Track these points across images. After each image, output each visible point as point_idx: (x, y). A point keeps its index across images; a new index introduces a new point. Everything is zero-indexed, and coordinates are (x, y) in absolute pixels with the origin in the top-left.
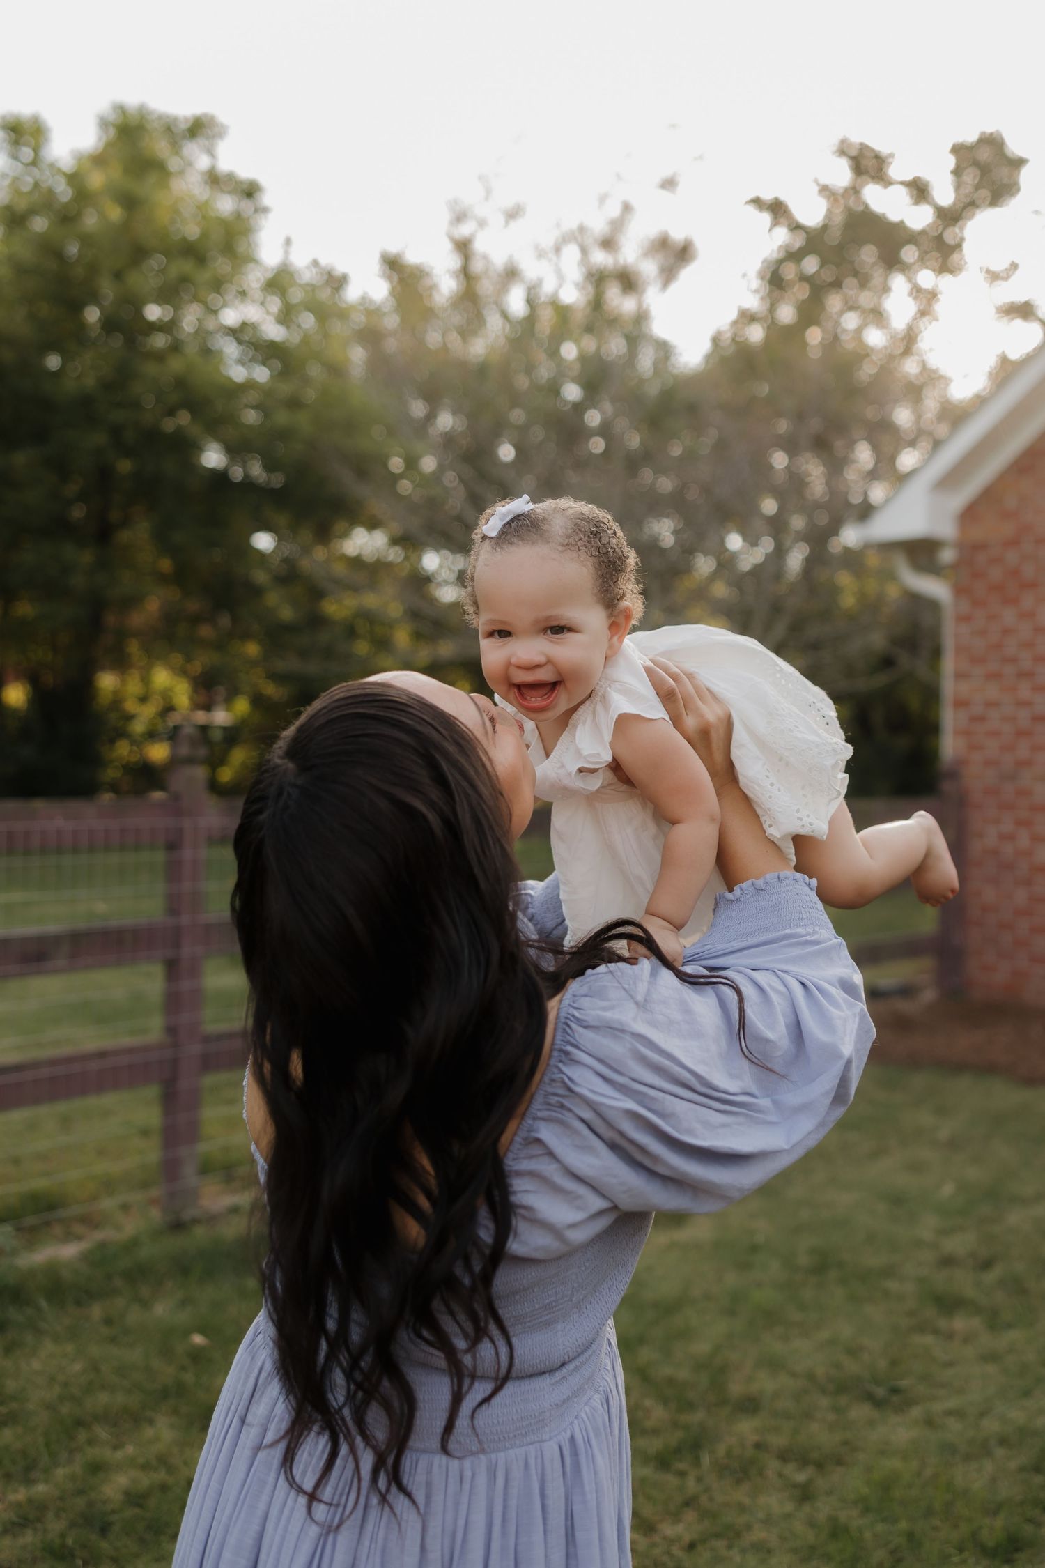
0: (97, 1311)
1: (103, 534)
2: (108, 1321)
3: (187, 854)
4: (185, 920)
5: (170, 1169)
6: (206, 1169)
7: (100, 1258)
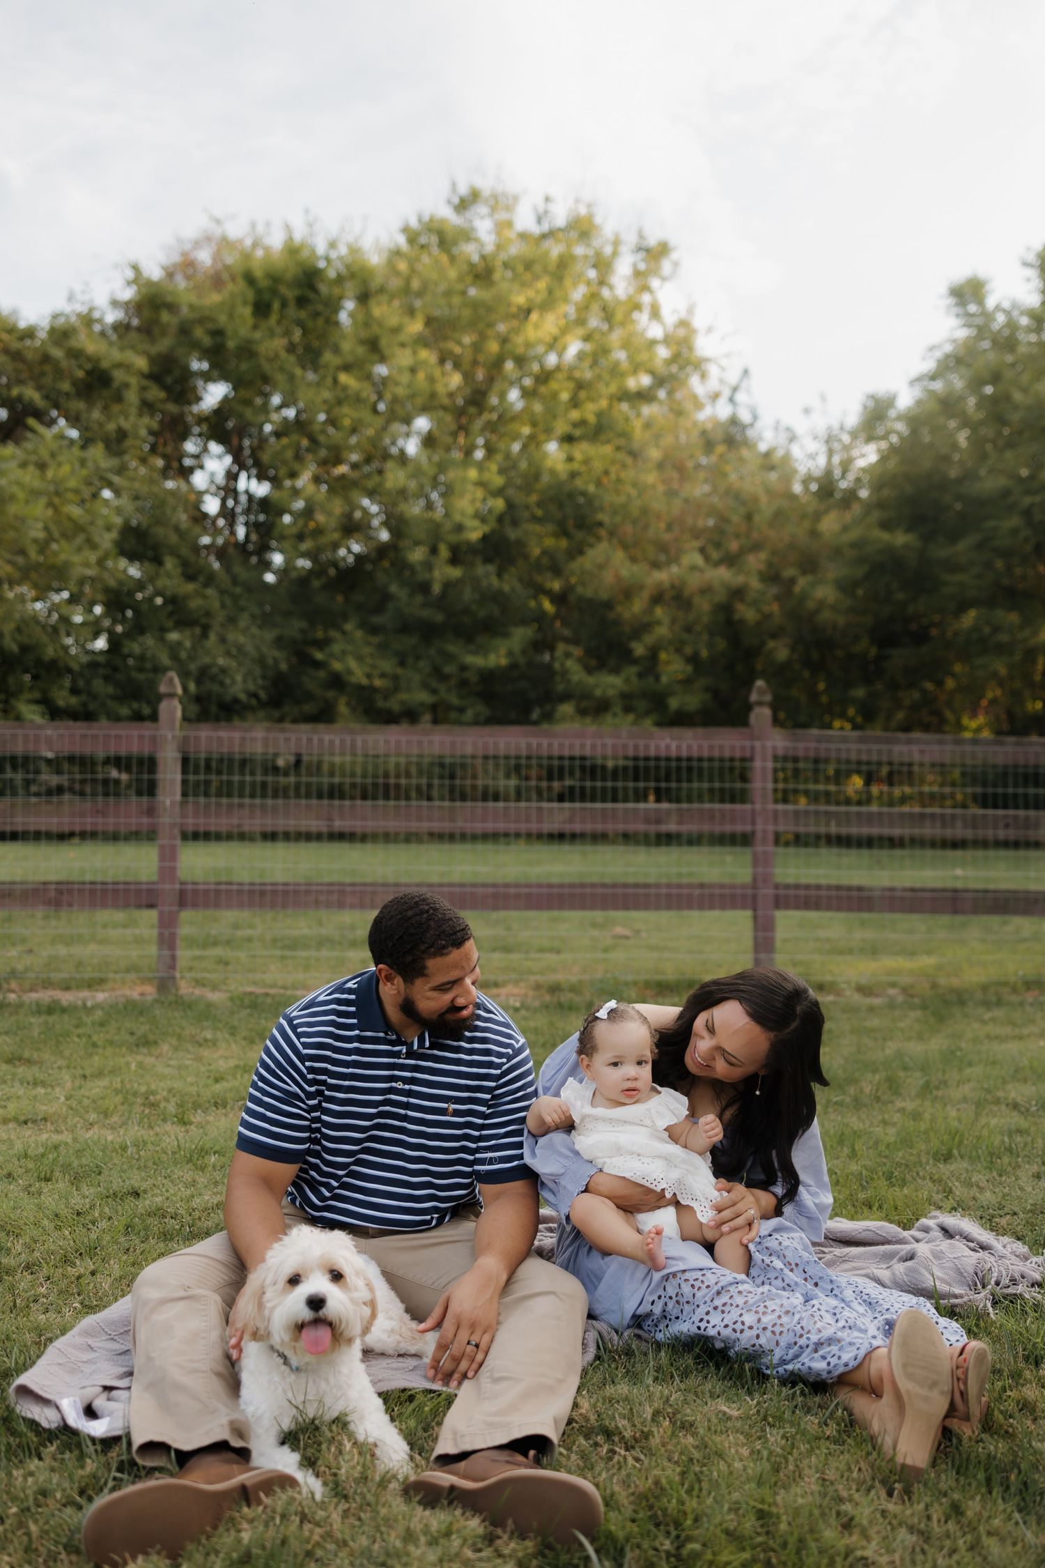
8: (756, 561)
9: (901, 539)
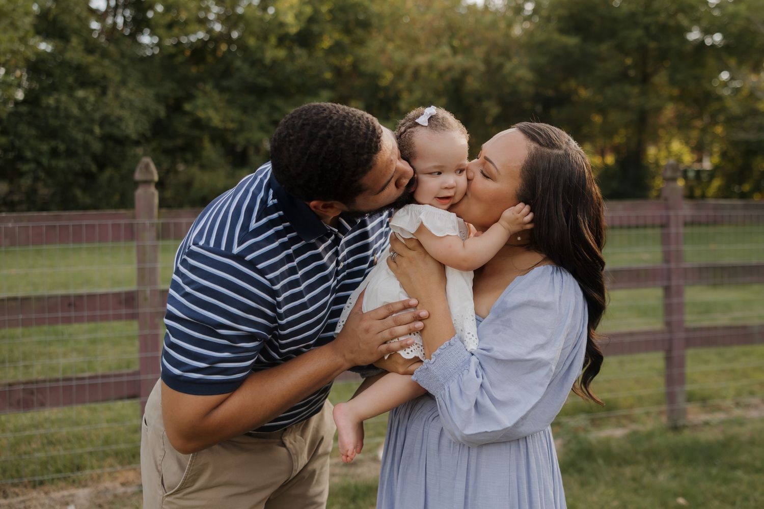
0: (628, 471)
1: (645, 79)
2: (634, 479)
3: (673, 230)
4: (673, 265)
5: (671, 397)
6: (690, 398)
7: (634, 438)
8: (479, 52)
9: (572, 41)
